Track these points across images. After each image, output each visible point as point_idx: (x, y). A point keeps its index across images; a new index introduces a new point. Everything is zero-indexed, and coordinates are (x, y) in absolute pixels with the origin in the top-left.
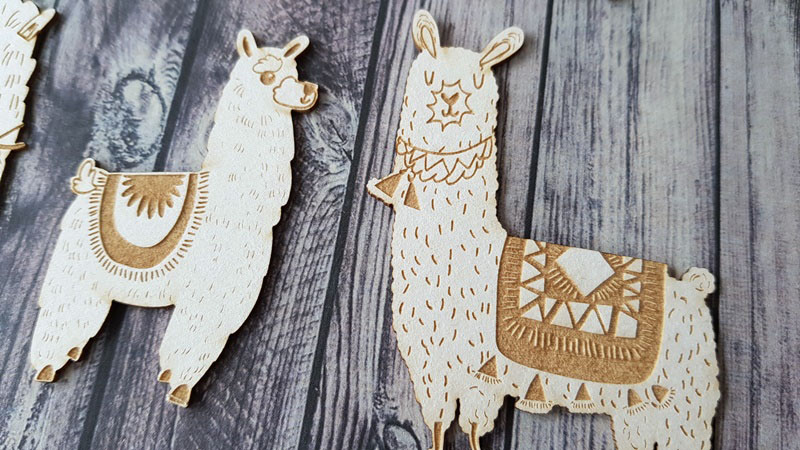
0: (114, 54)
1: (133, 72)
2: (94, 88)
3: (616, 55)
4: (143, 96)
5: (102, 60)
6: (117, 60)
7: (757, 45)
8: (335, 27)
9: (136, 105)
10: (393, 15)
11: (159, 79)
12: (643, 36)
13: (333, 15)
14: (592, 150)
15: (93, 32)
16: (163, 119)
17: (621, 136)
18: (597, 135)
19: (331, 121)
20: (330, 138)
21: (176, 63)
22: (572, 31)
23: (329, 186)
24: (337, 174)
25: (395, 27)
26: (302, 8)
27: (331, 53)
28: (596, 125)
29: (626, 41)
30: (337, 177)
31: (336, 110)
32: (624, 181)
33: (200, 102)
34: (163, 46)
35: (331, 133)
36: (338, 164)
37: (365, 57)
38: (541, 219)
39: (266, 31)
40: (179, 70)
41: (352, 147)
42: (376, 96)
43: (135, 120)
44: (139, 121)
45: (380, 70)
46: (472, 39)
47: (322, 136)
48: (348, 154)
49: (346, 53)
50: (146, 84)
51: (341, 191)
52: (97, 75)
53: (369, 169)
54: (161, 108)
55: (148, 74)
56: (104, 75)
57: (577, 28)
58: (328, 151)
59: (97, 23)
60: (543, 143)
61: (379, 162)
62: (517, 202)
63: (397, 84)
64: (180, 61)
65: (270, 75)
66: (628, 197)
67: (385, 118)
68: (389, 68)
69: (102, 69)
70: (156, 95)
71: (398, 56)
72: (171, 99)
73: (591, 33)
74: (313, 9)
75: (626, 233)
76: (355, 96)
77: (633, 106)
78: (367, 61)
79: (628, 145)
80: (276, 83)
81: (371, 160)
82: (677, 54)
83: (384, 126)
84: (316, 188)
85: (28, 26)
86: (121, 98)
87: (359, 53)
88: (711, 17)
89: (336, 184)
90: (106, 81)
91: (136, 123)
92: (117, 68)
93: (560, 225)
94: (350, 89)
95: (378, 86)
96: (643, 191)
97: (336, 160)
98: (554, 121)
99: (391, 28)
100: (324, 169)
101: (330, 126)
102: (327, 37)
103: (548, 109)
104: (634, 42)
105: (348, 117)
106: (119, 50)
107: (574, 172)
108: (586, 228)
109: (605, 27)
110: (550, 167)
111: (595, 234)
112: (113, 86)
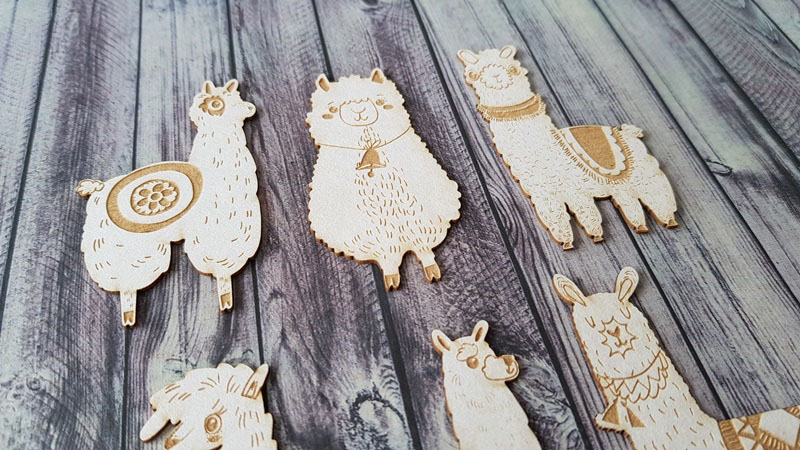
0: (335, 385)
1: (359, 395)
2: (333, 421)
3: (698, 265)
4: (378, 413)
5: (327, 394)
6: (340, 389)
7: (777, 229)
8: (497, 307)
9: (377, 423)
10: (533, 285)
11: (384, 393)
12: (707, 247)
13: (490, 298)
14: (727, 337)
15: (307, 372)
16: (405, 427)
17: (737, 320)
18: (723, 325)
19: (536, 381)
20: (544, 395)
21: (392, 376)
22: (660, 258)
23: (565, 435)
24: (565, 421)
25: (540, 293)
26: (465, 300)
27: (505, 327)
28: (718, 318)
29: (698, 253)
30: (567, 425)
31: (534, 370)
32: (760, 351)
33: (427, 401)
34: (373, 365)
35: (542, 390)
36: (561, 413)
37: (531, 322)
38: (728, 401)
39: (447, 326)
40: (397, 380)
41: (564, 396)
42: (557, 349)
43: (382, 436)
44: (386, 435)
45: (549, 328)
46: (599, 284)
47: (536, 395)
48: (563, 401)
49: (516, 324)
50: (375, 402)
51: (576, 435)
52: (329, 409)
53: (587, 409)
54: (399, 418)
55: (373, 393)
56: (335, 405)
57: (662, 255)
58: (548, 406)
59: (306, 364)
60: (693, 343)
61: (590, 400)
62: (704, 394)
63: (567, 335)
64: (394, 373)
65: (473, 360)
66: (770, 362)
67: (574, 364)
68: (554, 325)
69: (331, 402)
70: (388, 408)
71: (555, 313)
72: (403, 407)
73: (674, 255)
74: (473, 298)
75: (786, 389)
76: (541, 355)
77: (732, 298)
78: (535, 323)
79: (746, 325)
80: (481, 365)
81: (583, 400)
82: (734, 252)
83: (577, 370)
84: (557, 440)
85: (249, 385)
86: (360, 421)
87: (526, 320)
88: (737, 220)
89: (570, 430)
90: (340, 411)
91: (384, 439)
92: (344, 397)
93: (742, 399)
94: (535, 351)
95: (554, 341)
96: (777, 355)
97: (558, 411)
98: (690, 325)
99: (537, 294)
100: (553, 422)
101: (537, 385)
102: (495, 316)
103: (681, 318)
104: (704, 253)
105: (547, 373)
106: (337, 380)
107: (726, 357)
108: (760, 395)
109: (679, 247)
110: (709, 360)
111: (768, 398)
112: (348, 413)
